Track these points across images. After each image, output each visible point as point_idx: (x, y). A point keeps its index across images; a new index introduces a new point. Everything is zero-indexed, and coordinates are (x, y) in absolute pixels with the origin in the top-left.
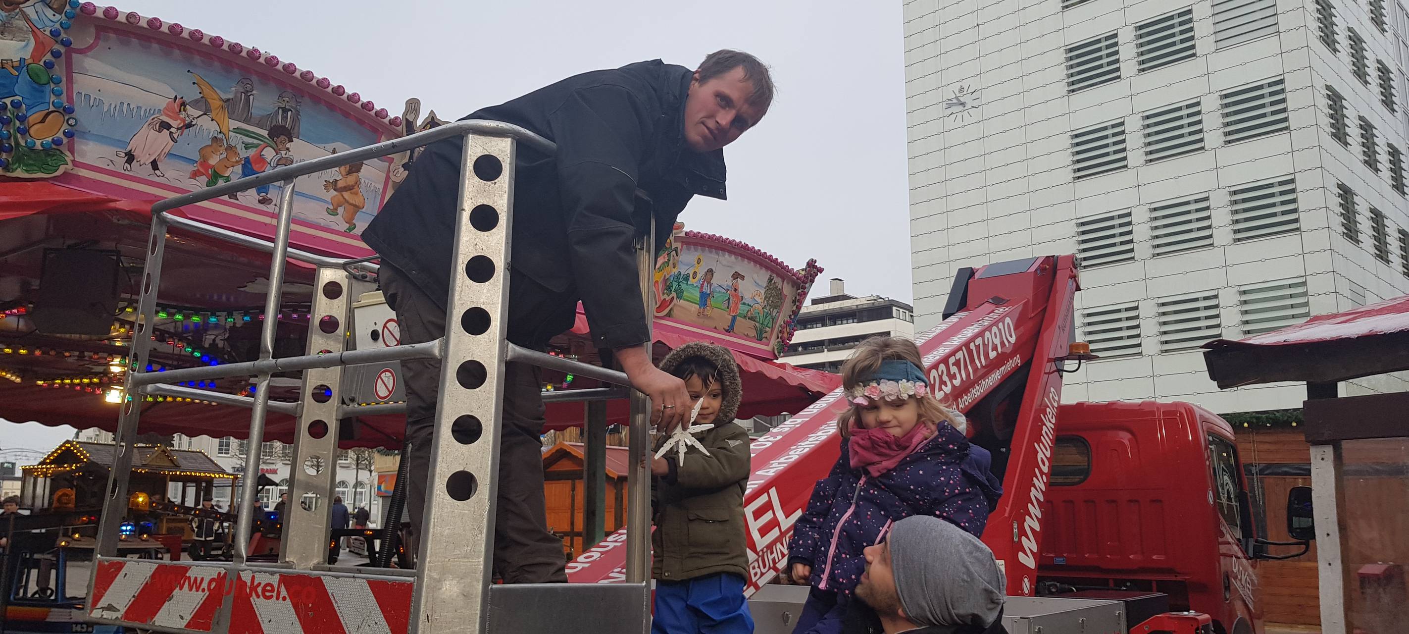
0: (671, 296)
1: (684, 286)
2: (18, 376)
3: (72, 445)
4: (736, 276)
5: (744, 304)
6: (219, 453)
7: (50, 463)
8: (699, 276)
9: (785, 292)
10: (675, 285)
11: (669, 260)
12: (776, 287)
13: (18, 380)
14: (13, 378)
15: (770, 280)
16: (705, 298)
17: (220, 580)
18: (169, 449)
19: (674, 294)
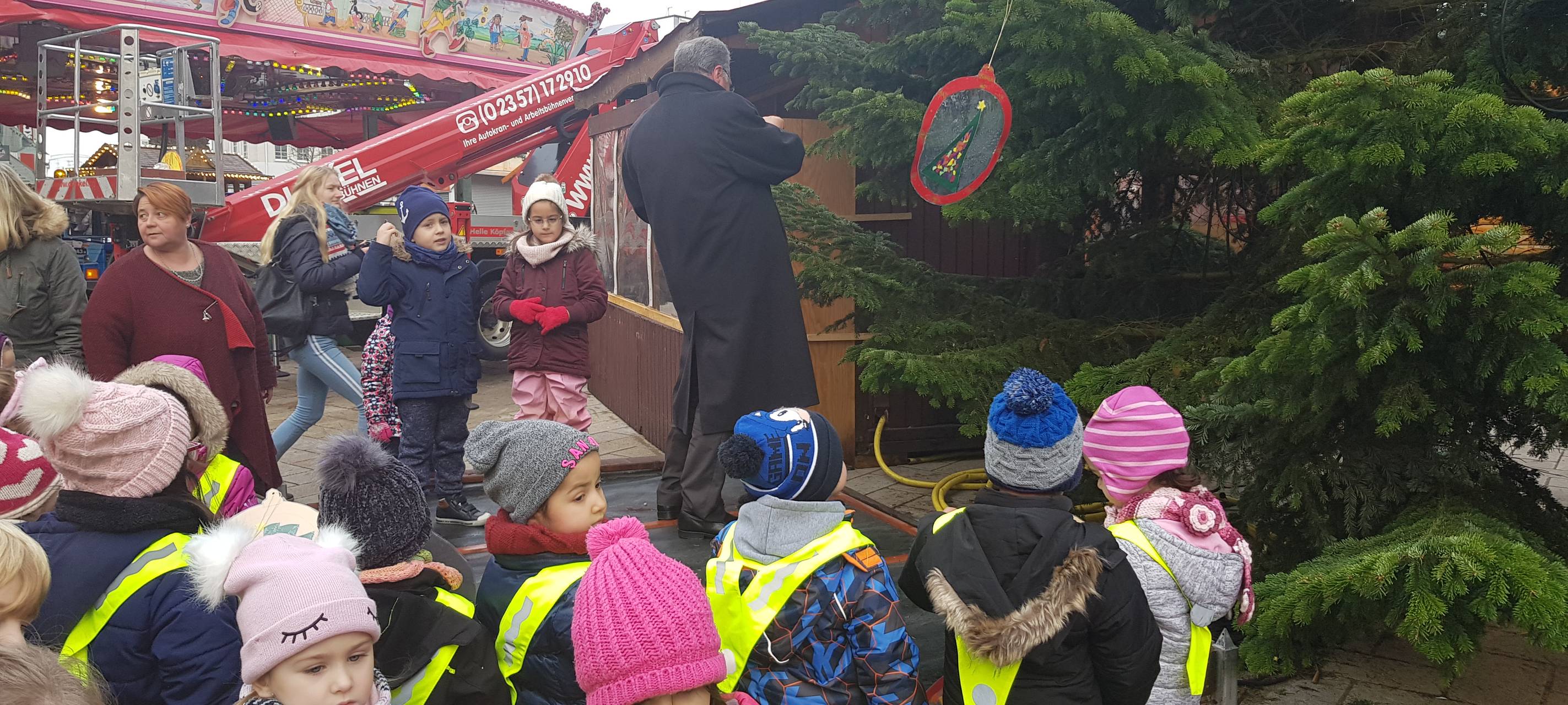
0: (461, 37)
1: (474, 29)
2: (27, 95)
3: (111, 148)
4: (524, 18)
5: (535, 39)
6: (277, 158)
7: (92, 166)
8: (487, 21)
9: (576, 29)
10: (465, 28)
11: (455, 11)
12: (566, 25)
13: (28, 97)
14: (24, 96)
15: (559, 20)
16: (495, 37)
17: (71, 183)
18: (204, 151)
19: (464, 35)
